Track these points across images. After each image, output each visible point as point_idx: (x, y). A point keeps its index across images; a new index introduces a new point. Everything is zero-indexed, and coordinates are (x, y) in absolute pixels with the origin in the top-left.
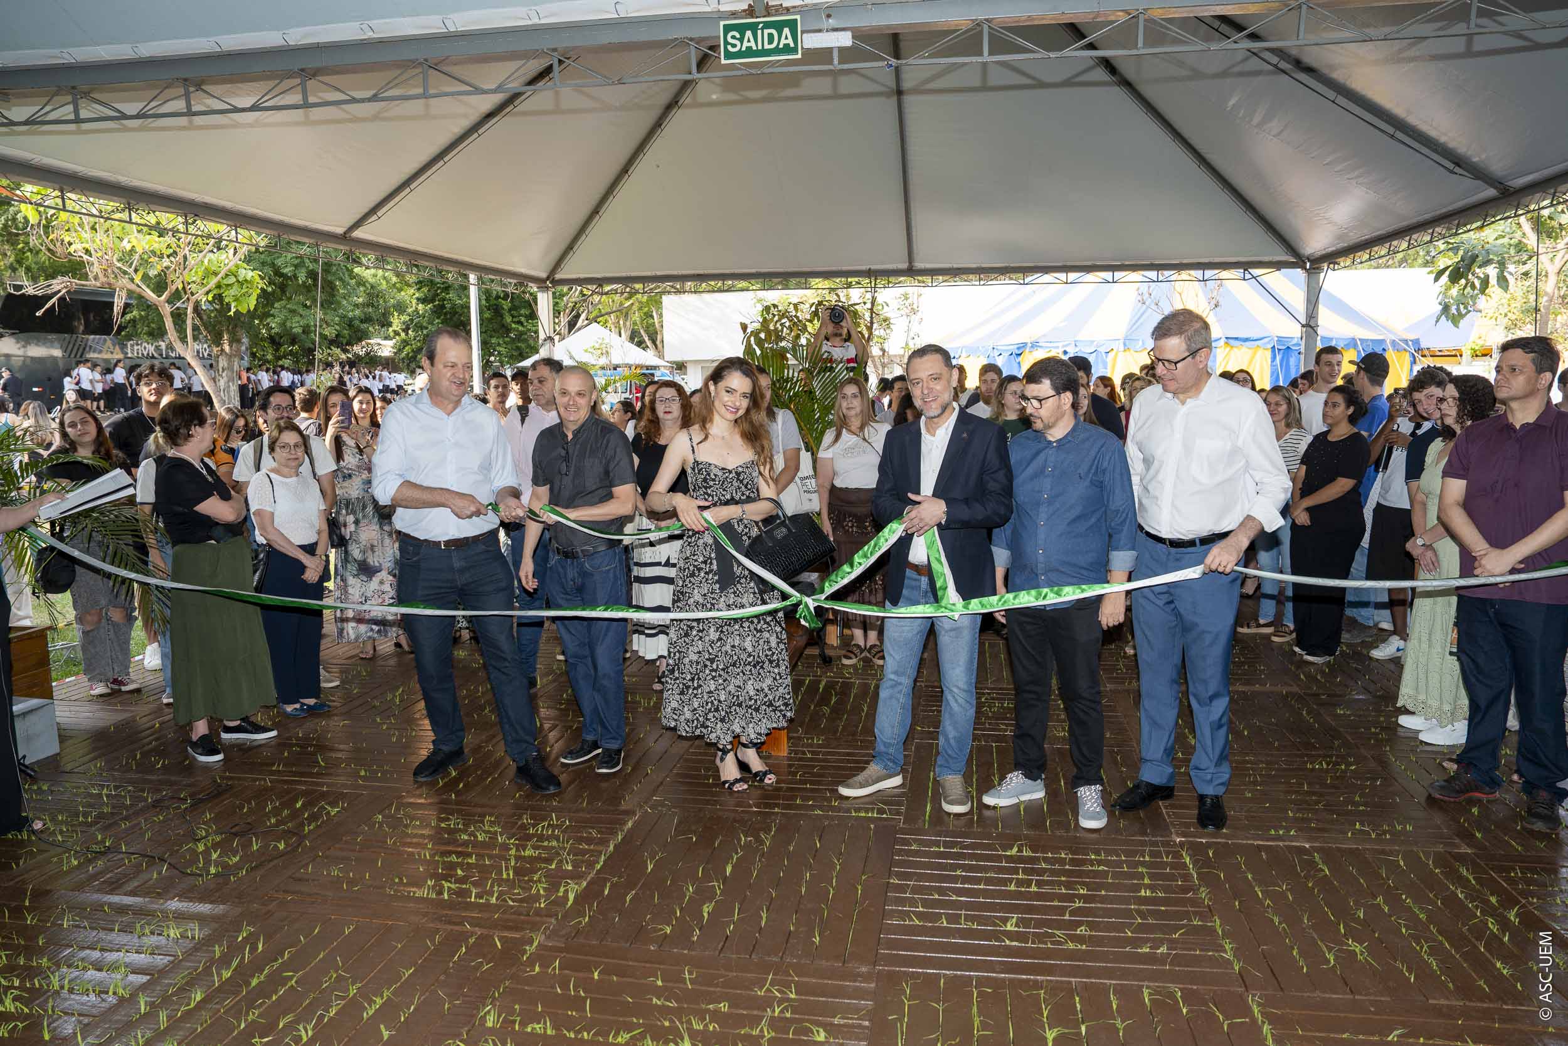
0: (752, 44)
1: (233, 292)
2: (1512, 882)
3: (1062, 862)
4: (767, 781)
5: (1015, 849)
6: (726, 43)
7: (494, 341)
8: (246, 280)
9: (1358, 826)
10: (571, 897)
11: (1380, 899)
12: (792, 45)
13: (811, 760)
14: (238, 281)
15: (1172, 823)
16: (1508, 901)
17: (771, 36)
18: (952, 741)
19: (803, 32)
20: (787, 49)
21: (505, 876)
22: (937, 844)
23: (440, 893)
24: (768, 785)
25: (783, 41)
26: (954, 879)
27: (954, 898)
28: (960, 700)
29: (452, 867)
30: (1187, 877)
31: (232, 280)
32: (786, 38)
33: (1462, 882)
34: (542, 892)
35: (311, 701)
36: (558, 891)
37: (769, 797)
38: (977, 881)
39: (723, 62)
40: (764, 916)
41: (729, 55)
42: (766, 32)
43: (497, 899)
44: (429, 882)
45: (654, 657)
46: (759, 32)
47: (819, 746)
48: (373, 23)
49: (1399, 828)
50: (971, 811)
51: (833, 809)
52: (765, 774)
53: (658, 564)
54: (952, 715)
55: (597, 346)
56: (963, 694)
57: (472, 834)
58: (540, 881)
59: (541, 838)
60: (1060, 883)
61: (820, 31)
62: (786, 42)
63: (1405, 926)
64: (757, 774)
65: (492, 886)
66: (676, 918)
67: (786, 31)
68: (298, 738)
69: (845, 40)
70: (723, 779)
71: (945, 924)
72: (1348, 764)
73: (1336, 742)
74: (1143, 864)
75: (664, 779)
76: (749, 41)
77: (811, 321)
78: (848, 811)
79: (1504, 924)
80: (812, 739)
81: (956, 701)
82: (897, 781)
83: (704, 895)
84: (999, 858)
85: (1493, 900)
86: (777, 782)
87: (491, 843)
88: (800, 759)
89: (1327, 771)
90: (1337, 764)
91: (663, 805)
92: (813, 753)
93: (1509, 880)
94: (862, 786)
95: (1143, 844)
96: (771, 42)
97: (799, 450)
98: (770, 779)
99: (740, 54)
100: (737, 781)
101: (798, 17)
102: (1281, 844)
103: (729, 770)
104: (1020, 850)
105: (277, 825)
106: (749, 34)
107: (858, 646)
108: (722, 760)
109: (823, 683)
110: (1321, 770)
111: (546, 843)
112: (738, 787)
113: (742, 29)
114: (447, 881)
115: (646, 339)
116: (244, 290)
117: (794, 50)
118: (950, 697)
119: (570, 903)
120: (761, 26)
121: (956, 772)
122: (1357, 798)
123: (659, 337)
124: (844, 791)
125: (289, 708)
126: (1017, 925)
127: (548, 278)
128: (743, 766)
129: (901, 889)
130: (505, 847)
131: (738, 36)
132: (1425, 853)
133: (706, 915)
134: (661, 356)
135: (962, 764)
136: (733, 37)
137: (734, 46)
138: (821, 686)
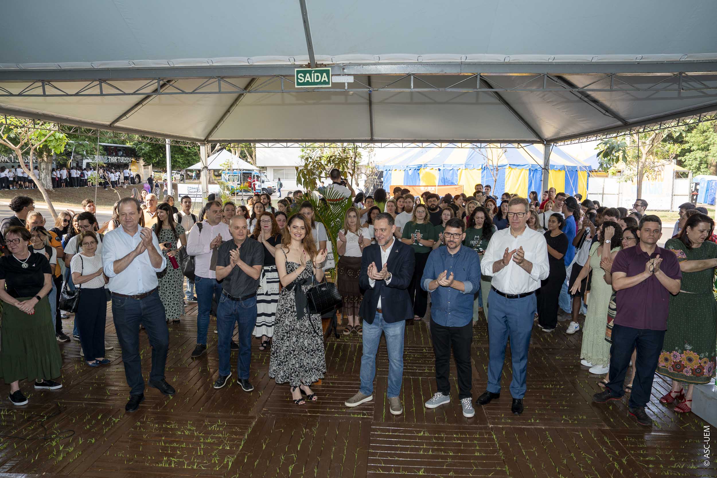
0: (309, 79)
1: (52, 144)
2: (625, 443)
3: (442, 438)
4: (313, 399)
5: (422, 433)
6: (298, 78)
7: (176, 156)
8: (59, 138)
9: (564, 417)
10: (230, 464)
11: (572, 454)
12: (327, 81)
13: (332, 387)
14: (55, 139)
15: (488, 417)
16: (623, 453)
17: (318, 76)
18: (394, 383)
19: (332, 75)
20: (325, 83)
21: (199, 454)
22: (388, 431)
23: (170, 464)
24: (314, 401)
25: (323, 79)
26: (396, 449)
27: (397, 459)
28: (397, 365)
29: (174, 449)
30: (494, 445)
31: (53, 138)
32: (325, 78)
33: (604, 443)
34: (217, 462)
35: (101, 359)
36: (224, 461)
37: (314, 407)
38: (406, 449)
39: (296, 86)
40: (316, 471)
41: (299, 84)
42: (316, 74)
43: (197, 466)
44: (165, 459)
45: (260, 335)
46: (313, 74)
47: (335, 379)
48: (135, 61)
49: (580, 417)
50: (402, 413)
51: (343, 413)
52: (312, 396)
53: (263, 294)
54: (393, 371)
55: (226, 163)
56: (399, 363)
57: (183, 431)
58: (215, 456)
59: (214, 432)
60: (441, 450)
61: (339, 75)
62: (325, 79)
63: (583, 467)
64: (309, 396)
65: (194, 459)
66: (277, 473)
67: (325, 74)
68: (96, 379)
69: (351, 79)
70: (294, 399)
71: (393, 473)
72: (561, 385)
73: (556, 374)
74: (476, 439)
75: (268, 398)
76: (308, 78)
77: (327, 165)
78: (349, 414)
79: (621, 464)
80: (332, 376)
81: (395, 365)
82: (370, 398)
83: (289, 461)
84: (415, 438)
85: (617, 452)
86: (318, 400)
87: (192, 436)
88: (328, 387)
89: (551, 389)
90: (556, 385)
91: (268, 413)
92: (332, 383)
93: (623, 442)
94: (355, 402)
95: (476, 428)
96: (318, 79)
97: (326, 241)
98: (315, 398)
99: (303, 84)
100: (300, 400)
101: (330, 69)
102: (533, 427)
103: (297, 395)
104: (424, 434)
105: (91, 428)
106: (308, 75)
107: (350, 326)
108: (294, 390)
109: (336, 345)
110: (549, 388)
111: (217, 435)
112: (301, 403)
113: (305, 73)
114: (173, 458)
115: (248, 155)
116: (58, 143)
117: (328, 83)
118: (392, 364)
119: (230, 467)
120: (313, 72)
121: (396, 395)
122: (564, 403)
123: (254, 154)
124: (348, 404)
125: (90, 363)
126: (424, 472)
127: (205, 139)
128: (303, 392)
129: (374, 454)
130: (198, 438)
131: (303, 75)
132: (591, 430)
133: (290, 471)
134: (254, 163)
135: (398, 392)
136: (301, 76)
137: (301, 80)
138: (335, 347)
